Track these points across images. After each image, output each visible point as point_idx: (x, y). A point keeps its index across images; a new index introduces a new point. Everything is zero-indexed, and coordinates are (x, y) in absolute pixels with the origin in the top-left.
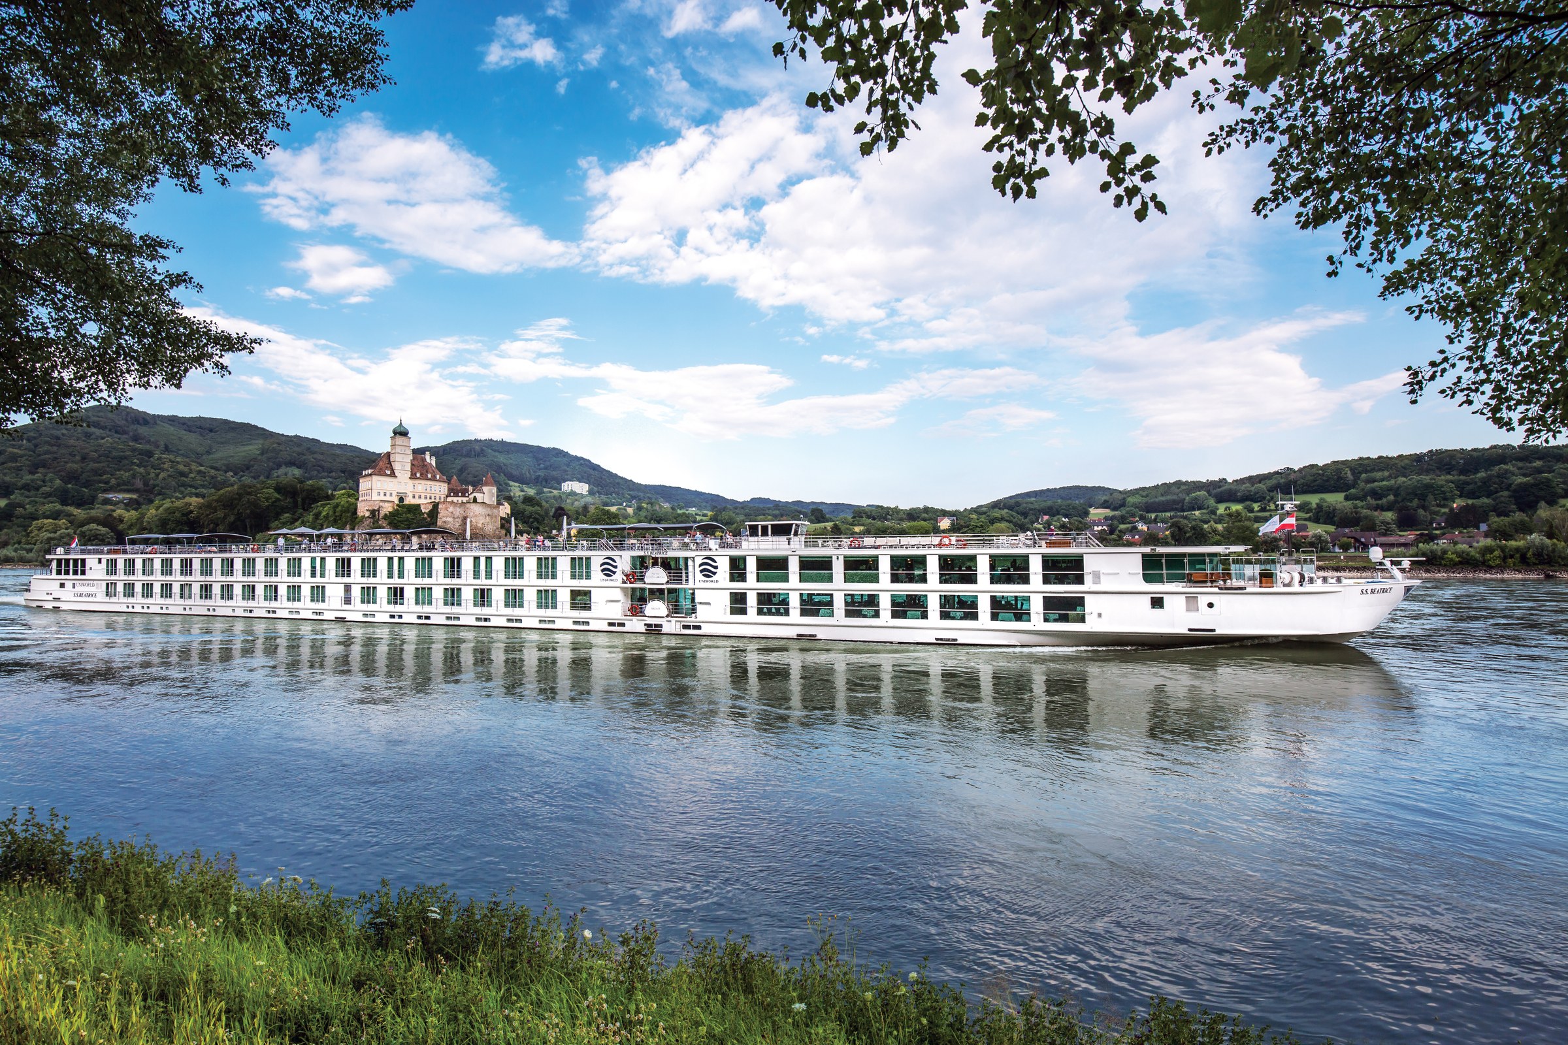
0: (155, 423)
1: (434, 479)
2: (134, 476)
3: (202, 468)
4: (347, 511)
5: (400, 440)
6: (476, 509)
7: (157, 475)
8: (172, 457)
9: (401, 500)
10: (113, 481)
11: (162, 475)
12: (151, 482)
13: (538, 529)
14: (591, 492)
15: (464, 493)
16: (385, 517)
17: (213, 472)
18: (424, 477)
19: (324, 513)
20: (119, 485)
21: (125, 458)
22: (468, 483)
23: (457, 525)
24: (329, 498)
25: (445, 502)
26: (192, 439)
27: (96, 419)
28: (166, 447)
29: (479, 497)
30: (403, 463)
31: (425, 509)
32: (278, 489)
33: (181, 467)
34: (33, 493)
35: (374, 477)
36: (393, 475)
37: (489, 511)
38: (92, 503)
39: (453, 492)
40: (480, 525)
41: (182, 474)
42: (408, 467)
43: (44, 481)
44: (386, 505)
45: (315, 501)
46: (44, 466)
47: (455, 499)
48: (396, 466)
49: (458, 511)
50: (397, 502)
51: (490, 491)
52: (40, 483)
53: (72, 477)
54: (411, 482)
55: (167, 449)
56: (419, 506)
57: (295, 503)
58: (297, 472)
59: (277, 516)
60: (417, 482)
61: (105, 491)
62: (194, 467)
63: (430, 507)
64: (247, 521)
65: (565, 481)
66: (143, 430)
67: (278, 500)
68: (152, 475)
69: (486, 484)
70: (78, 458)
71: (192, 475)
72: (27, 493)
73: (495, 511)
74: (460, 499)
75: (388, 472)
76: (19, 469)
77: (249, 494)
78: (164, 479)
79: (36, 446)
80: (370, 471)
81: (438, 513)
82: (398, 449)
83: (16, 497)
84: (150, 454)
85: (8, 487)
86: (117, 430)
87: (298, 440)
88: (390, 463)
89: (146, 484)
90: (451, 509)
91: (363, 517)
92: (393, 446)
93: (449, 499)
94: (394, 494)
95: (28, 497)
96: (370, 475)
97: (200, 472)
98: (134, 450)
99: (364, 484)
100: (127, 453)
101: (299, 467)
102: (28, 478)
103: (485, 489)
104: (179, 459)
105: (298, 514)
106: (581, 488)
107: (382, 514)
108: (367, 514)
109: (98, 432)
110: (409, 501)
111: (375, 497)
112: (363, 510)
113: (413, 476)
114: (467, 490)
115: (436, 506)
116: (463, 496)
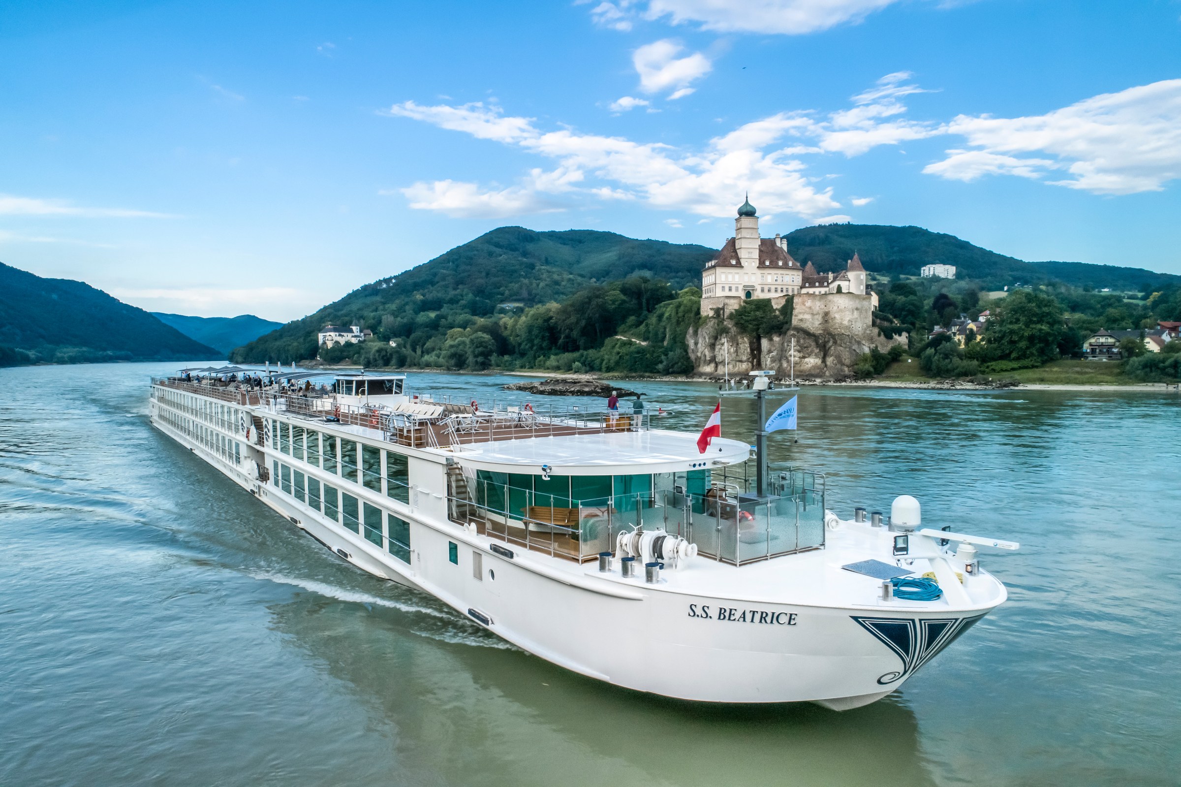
0: (539, 240)
1: (785, 267)
2: (521, 287)
3: (571, 276)
4: (690, 311)
5: (746, 222)
6: (841, 302)
7: (538, 285)
8: (548, 268)
9: (748, 294)
10: (507, 292)
11: (542, 284)
12: (534, 292)
13: (913, 324)
14: (959, 276)
15: (822, 282)
16: (731, 316)
17: (579, 279)
18: (774, 266)
19: (667, 315)
20: (511, 296)
21: (515, 271)
22: (826, 271)
23: (817, 323)
24: (671, 297)
25: (799, 294)
26: (566, 252)
27: (497, 240)
28: (546, 259)
29: (844, 285)
30: (749, 252)
31: (777, 305)
32: (624, 291)
33: (556, 277)
34: (455, 306)
35: (719, 270)
36: (739, 265)
37: (857, 303)
38: (492, 313)
39: (808, 281)
40: (846, 323)
41: (557, 283)
42: (756, 254)
43: (462, 296)
44: (732, 301)
45: (659, 300)
46: (462, 283)
47: (811, 291)
48: (742, 254)
49: (818, 306)
50: (743, 297)
51: (858, 278)
52: (460, 297)
53: (480, 292)
54: (759, 272)
55: (547, 262)
56: (769, 300)
57: (640, 304)
58: (647, 274)
59: (624, 319)
60: (766, 271)
61: (502, 301)
62: (566, 276)
63: (783, 302)
64: (597, 325)
65: (925, 264)
66: (530, 247)
67: (624, 302)
68: (534, 285)
69: (853, 269)
70: (484, 274)
71: (563, 283)
72: (451, 306)
73: (865, 303)
74: (817, 291)
75: (734, 262)
76: (446, 286)
77: (598, 297)
78: (543, 288)
79: (457, 266)
80: (713, 263)
81: (792, 309)
82: (744, 233)
83: (445, 310)
84: (532, 266)
85: (440, 302)
86: (512, 248)
87: (649, 244)
88: (735, 251)
89: (530, 294)
90: (809, 303)
91: (707, 317)
92: (738, 229)
93: (804, 291)
94: (741, 287)
95: (452, 309)
96: (714, 267)
97: (570, 280)
98: (521, 264)
99: (707, 279)
100: (517, 267)
101: (650, 269)
102: (452, 293)
103: (851, 275)
104: (554, 270)
105: (642, 318)
106: (946, 271)
107: (727, 312)
108: (711, 313)
109: (498, 250)
110: (758, 295)
111: (719, 293)
112: (706, 310)
113: (761, 266)
114: (827, 279)
115: (789, 301)
116: (821, 286)
